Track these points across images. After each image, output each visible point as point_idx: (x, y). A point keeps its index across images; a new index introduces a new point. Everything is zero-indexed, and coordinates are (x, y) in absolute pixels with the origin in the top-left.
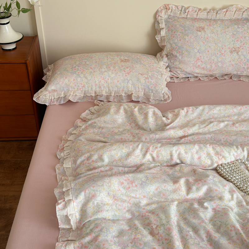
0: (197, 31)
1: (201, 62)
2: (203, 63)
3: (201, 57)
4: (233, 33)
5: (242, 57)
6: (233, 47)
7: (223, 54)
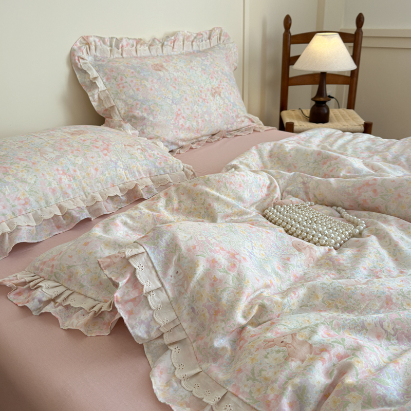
0: (156, 70)
1: (183, 119)
2: (185, 120)
3: (179, 110)
4: (202, 68)
5: (226, 101)
6: (212, 88)
7: (204, 100)
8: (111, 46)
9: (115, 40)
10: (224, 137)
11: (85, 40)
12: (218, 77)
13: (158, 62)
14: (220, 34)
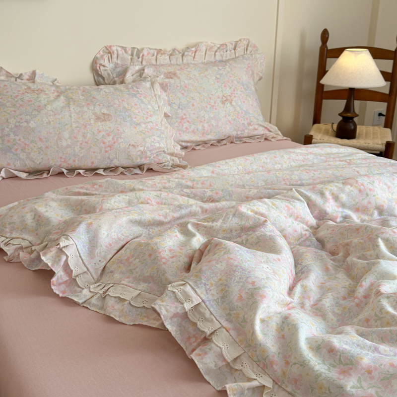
0: (168, 78)
1: (188, 123)
2: (190, 124)
3: (185, 115)
5: (238, 109)
6: (223, 96)
7: (213, 106)
8: (132, 55)
9: (136, 50)
10: (232, 142)
11: (107, 49)
12: (232, 86)
13: (172, 70)
14: (248, 45)
